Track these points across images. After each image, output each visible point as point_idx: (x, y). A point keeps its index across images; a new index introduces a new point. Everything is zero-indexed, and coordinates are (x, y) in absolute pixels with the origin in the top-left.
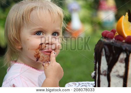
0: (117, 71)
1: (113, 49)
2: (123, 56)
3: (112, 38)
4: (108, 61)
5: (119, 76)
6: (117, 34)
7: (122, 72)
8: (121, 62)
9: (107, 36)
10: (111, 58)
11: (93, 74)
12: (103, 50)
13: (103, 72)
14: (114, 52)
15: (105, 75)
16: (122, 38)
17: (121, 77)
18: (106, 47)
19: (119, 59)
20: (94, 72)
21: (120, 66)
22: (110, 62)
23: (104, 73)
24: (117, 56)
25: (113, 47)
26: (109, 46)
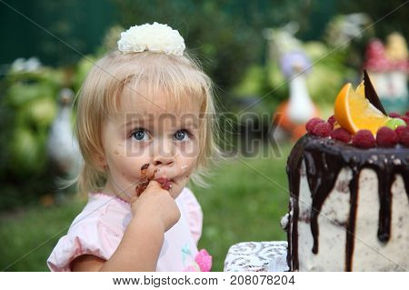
0: (333, 211)
1: (324, 160)
2: (345, 176)
3: (324, 135)
4: (312, 187)
5: (336, 223)
6: (337, 126)
7: (343, 213)
8: (341, 190)
9: (314, 131)
10: (319, 181)
11: (285, 220)
12: (303, 163)
13: (304, 214)
14: (326, 166)
15: (307, 221)
16: (345, 135)
17: (342, 225)
18: (310, 157)
19: (337, 184)
20: (288, 215)
21: (339, 200)
22: (316, 190)
23: (305, 216)
24: (332, 175)
25: (324, 155)
26: (316, 152)
